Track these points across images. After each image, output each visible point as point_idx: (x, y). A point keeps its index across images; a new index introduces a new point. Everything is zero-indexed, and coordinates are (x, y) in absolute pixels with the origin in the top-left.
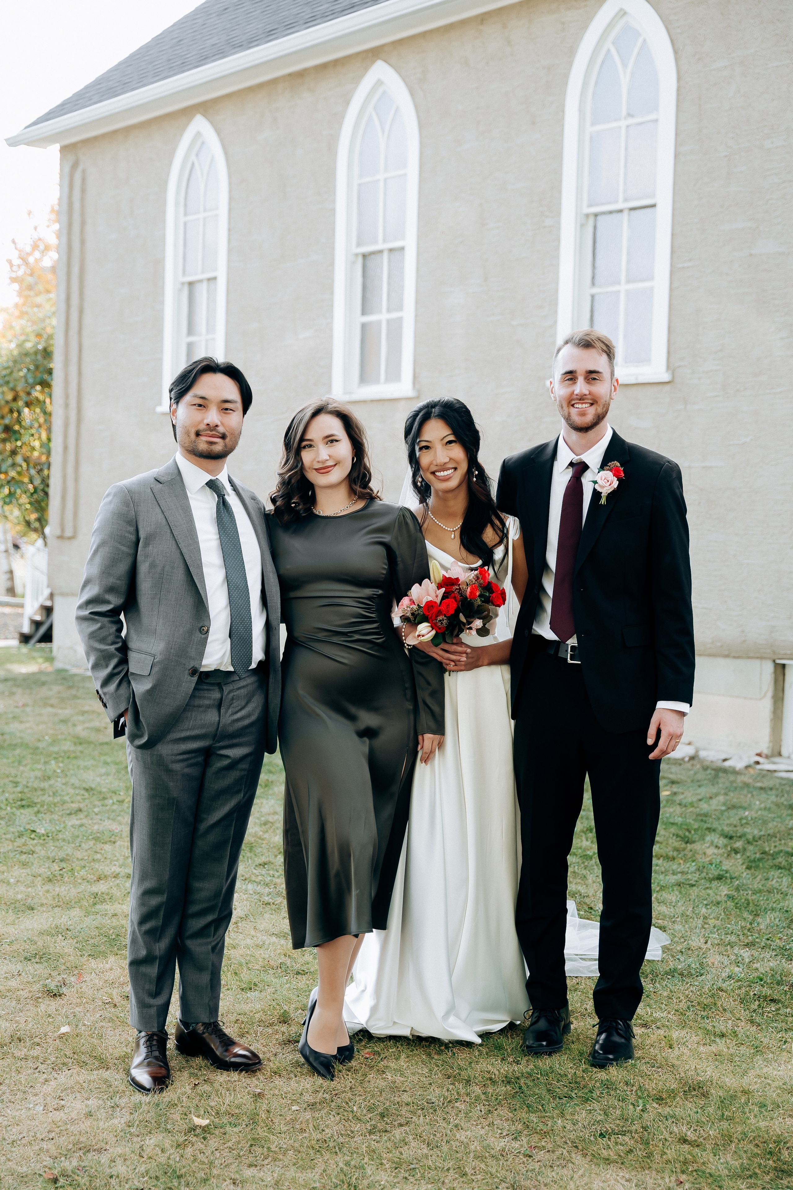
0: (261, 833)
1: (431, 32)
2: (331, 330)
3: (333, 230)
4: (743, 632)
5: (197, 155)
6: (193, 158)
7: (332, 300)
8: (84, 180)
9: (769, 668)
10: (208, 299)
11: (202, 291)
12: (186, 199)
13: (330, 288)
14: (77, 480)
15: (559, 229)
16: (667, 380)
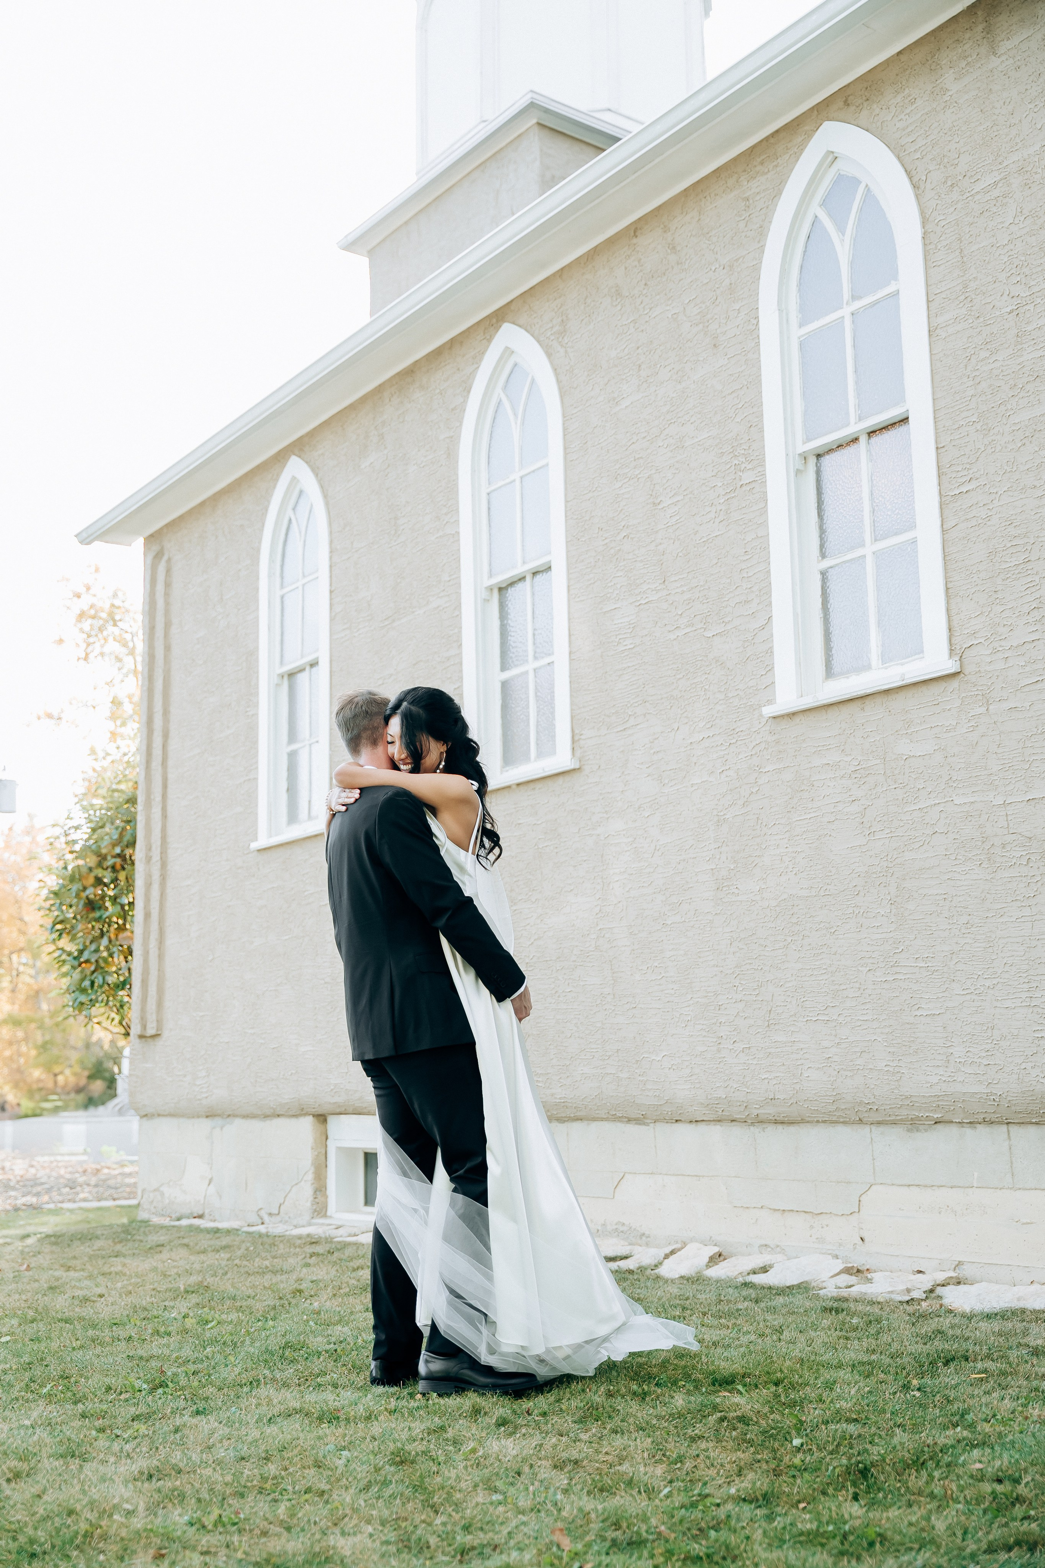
1: (569, 266)
3: (458, 560)
5: (294, 509)
6: (290, 513)
7: (460, 655)
8: (168, 571)
10: (311, 690)
11: (303, 679)
12: (282, 566)
13: (457, 641)
14: (161, 957)
16: (952, 671)
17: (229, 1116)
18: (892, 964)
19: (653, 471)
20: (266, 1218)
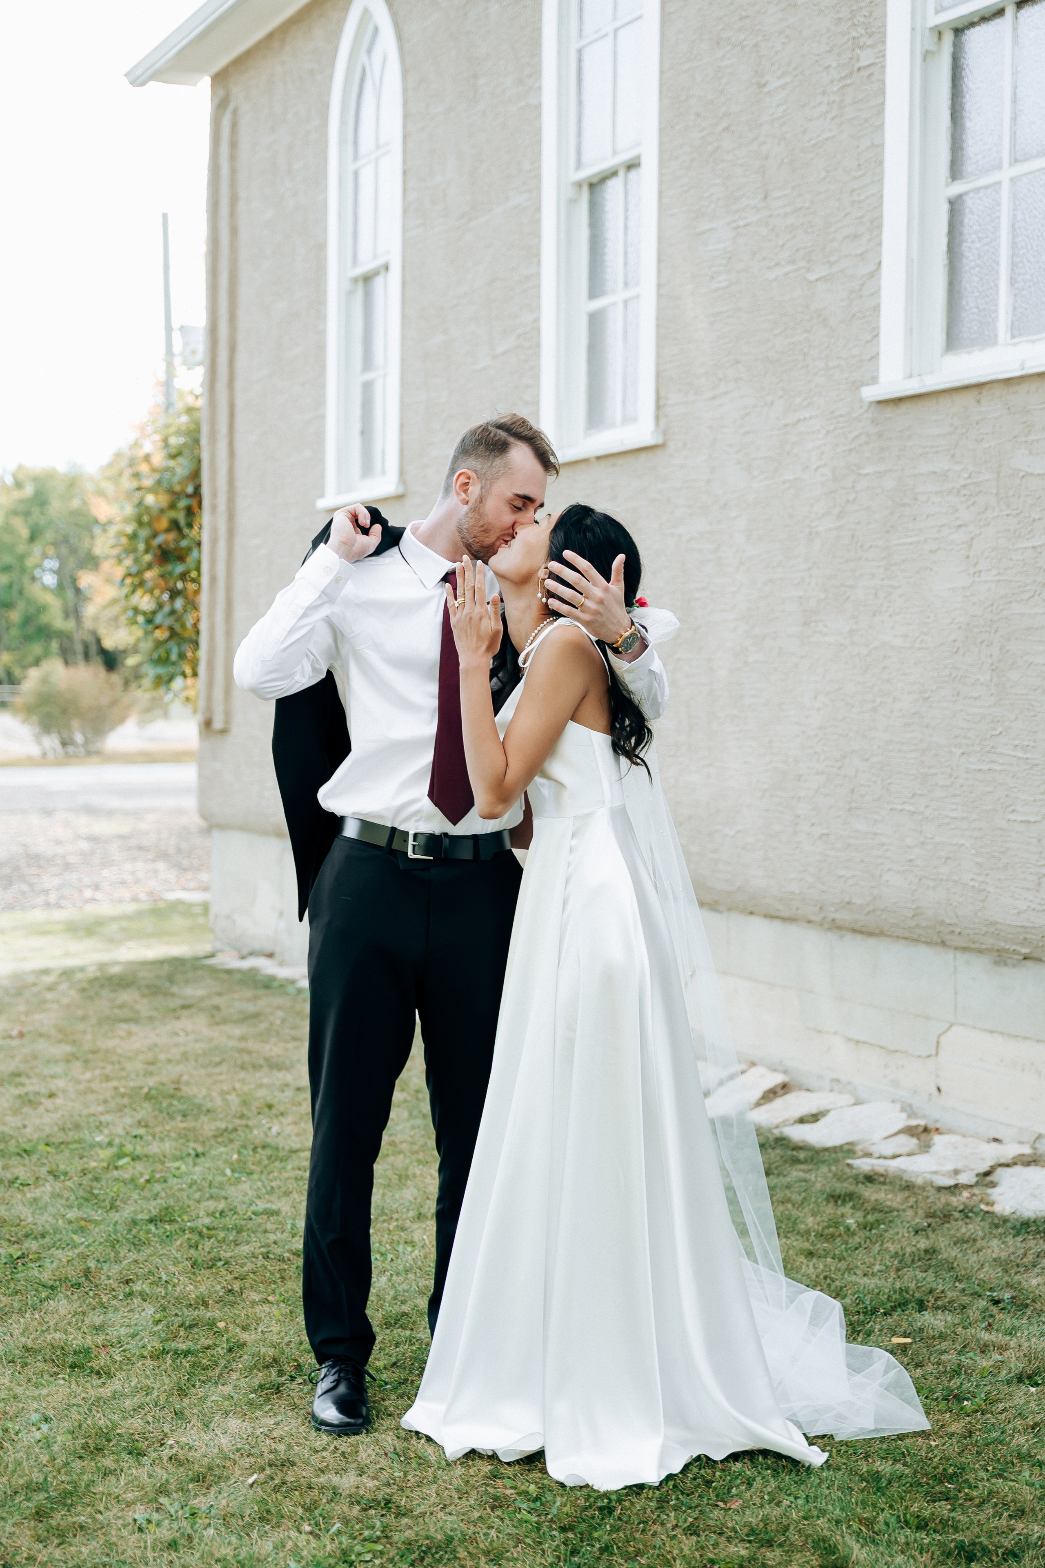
8: (234, 124)
11: (378, 289)
12: (356, 131)
18: (988, 748)
19: (760, 38)
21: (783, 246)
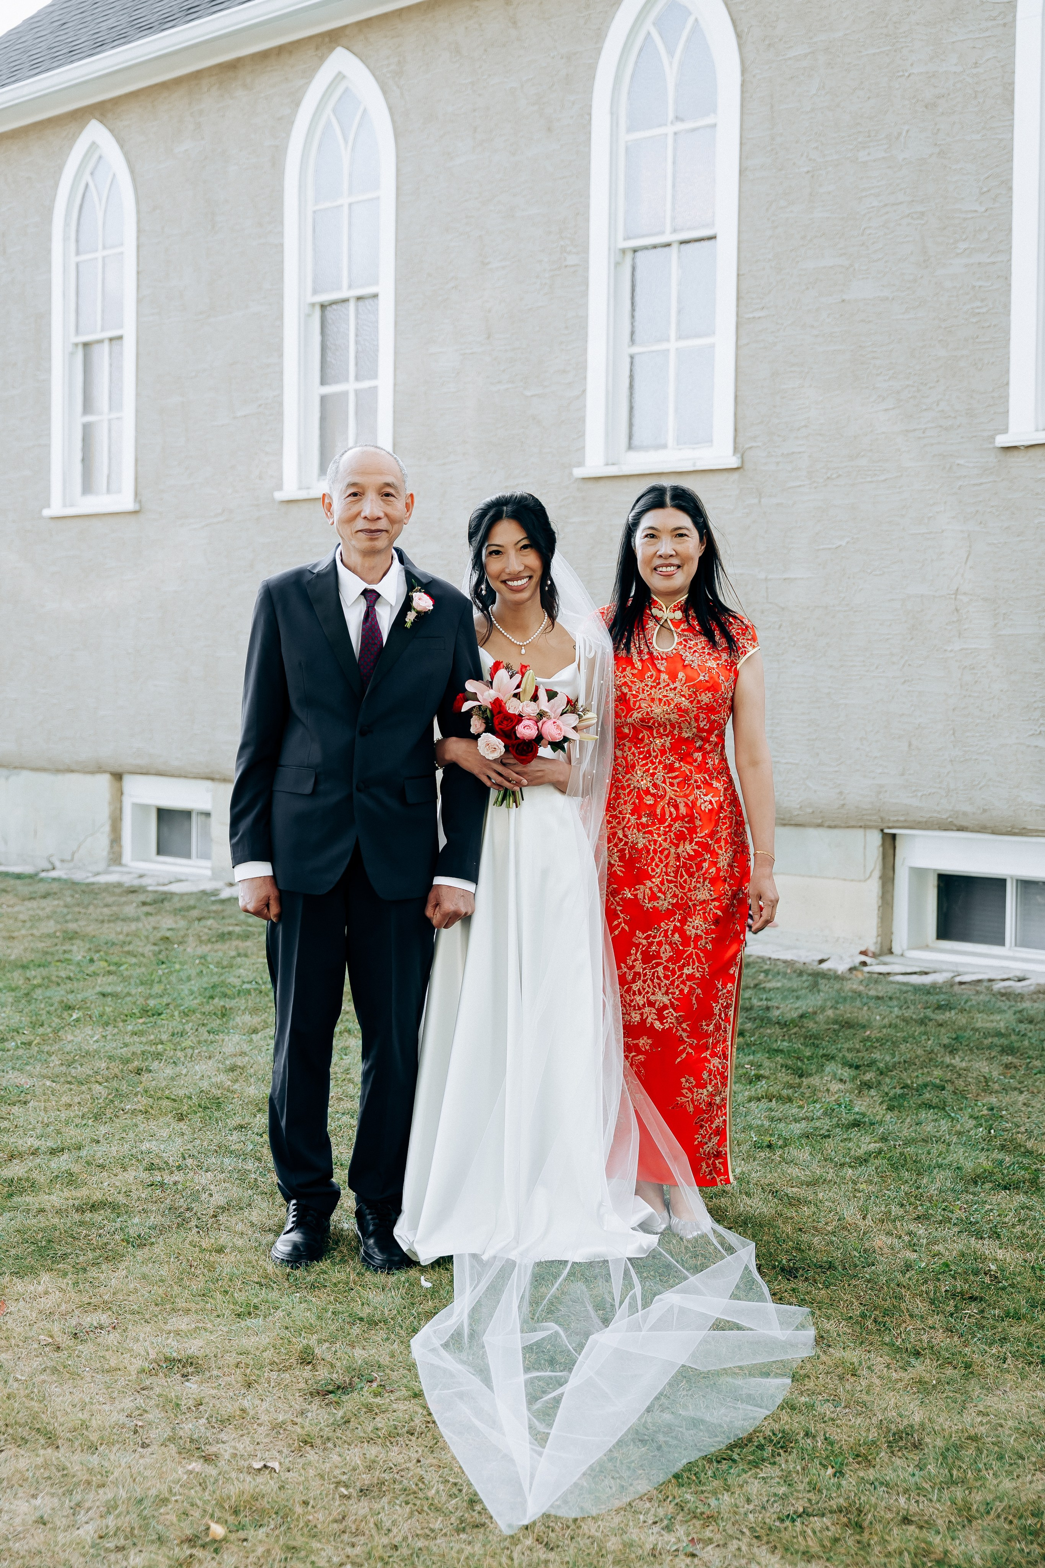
0: (229, 1083)
2: (281, 404)
3: (281, 272)
4: (841, 793)
5: (92, 173)
6: (87, 177)
7: (280, 365)
9: (875, 839)
10: (111, 365)
11: (102, 355)
12: (78, 231)
13: (279, 350)
15: (586, 269)
16: (735, 466)
17: (15, 768)
19: (483, 233)
20: (58, 864)
21: (504, 371)
